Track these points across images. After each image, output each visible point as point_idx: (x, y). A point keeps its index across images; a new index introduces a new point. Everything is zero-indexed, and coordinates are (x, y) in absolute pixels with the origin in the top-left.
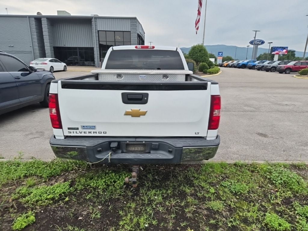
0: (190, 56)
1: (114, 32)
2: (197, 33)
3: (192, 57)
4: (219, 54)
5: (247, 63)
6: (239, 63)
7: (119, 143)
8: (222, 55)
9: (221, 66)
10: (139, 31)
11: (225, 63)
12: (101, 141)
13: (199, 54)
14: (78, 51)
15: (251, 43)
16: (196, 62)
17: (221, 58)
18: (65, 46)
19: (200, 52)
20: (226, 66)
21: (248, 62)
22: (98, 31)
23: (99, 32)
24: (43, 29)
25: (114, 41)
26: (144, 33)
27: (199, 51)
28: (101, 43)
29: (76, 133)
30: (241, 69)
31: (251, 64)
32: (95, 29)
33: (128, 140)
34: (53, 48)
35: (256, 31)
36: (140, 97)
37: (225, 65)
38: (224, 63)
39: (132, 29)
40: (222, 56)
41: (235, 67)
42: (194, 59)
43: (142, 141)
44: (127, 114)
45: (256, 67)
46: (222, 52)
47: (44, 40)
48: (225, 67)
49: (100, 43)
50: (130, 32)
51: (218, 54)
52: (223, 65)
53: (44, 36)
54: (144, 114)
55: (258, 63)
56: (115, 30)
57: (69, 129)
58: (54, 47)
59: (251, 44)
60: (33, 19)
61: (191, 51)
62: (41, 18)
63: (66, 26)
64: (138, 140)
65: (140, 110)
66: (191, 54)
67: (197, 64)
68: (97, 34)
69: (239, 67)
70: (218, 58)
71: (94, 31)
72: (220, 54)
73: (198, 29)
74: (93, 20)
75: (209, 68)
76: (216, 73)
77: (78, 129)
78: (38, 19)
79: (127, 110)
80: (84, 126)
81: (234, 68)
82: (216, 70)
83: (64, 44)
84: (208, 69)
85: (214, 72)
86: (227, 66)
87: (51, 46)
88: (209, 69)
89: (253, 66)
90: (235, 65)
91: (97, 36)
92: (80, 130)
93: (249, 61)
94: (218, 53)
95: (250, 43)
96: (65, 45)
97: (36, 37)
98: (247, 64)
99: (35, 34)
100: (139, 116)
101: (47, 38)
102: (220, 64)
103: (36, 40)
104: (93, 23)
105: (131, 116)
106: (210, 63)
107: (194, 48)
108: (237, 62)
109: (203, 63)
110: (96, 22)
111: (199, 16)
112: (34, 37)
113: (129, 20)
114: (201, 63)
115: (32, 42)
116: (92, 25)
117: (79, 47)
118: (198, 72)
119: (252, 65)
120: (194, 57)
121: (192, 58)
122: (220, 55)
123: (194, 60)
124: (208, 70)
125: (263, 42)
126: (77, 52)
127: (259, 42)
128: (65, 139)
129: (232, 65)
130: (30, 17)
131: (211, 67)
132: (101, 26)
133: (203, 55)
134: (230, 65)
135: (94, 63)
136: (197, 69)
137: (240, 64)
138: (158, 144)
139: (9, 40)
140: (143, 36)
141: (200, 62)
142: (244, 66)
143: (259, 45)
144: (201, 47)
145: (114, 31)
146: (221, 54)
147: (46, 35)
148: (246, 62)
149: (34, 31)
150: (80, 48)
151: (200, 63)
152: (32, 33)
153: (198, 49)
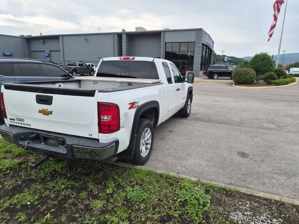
1: (179, 43)
2: (268, 41)
7: (38, 134)
10: (205, 41)
12: (26, 131)
13: (261, 63)
19: (263, 60)
22: (166, 43)
23: (167, 43)
24: (123, 43)
25: (179, 51)
26: (213, 42)
27: (261, 60)
29: (14, 123)
32: (163, 41)
33: (44, 134)
36: (46, 99)
39: (197, 40)
42: (255, 68)
43: (52, 136)
44: (40, 112)
47: (122, 52)
50: (195, 42)
54: (51, 113)
56: (180, 42)
57: (10, 119)
60: (116, 35)
61: (252, 60)
62: (122, 34)
63: (144, 39)
64: (50, 134)
65: (47, 109)
66: (252, 64)
68: (165, 46)
71: (162, 43)
73: (271, 36)
74: (162, 33)
75: (277, 78)
77: (14, 120)
78: (120, 35)
79: (40, 109)
80: (17, 119)
84: (275, 80)
91: (165, 47)
92: (16, 121)
97: (117, 50)
99: (117, 47)
100: (48, 114)
101: (125, 51)
103: (117, 52)
104: (162, 36)
105: (42, 114)
107: (256, 57)
110: (164, 35)
111: (275, 21)
113: (195, 31)
115: (114, 54)
116: (161, 37)
118: (261, 83)
120: (254, 66)
121: (253, 67)
123: (254, 70)
128: (9, 127)
130: (114, 34)
131: (282, 77)
132: (168, 38)
133: (266, 64)
136: (259, 79)
138: (62, 140)
139: (98, 52)
140: (211, 45)
144: (265, 56)
147: (124, 48)
149: (116, 45)
152: (115, 47)
153: (260, 57)
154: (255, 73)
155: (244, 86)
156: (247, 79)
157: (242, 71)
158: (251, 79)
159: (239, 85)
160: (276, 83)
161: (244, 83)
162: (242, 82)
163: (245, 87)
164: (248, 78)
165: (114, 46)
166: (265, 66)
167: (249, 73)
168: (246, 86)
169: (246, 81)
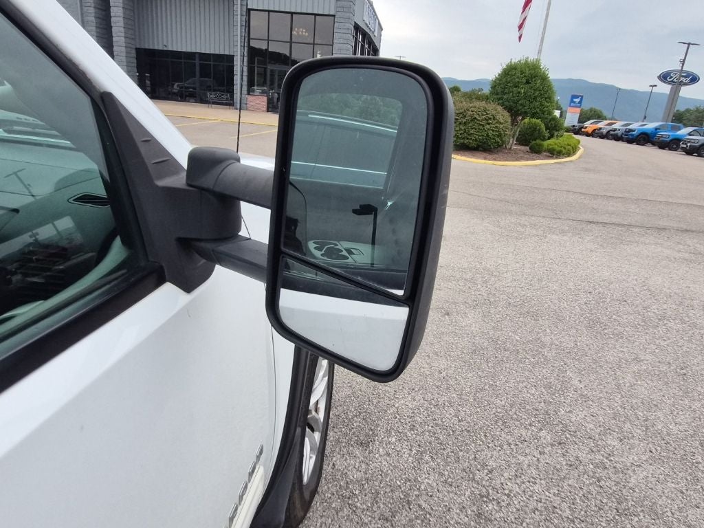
0: (492, 93)
3: (499, 99)
4: (572, 101)
5: (654, 130)
6: (630, 127)
8: (580, 102)
9: (578, 131)
10: (363, 20)
11: (589, 125)
13: (523, 91)
14: (197, 62)
15: (664, 77)
16: (511, 116)
17: (578, 110)
18: (165, 49)
19: (528, 82)
20: (590, 132)
21: (656, 129)
22: (249, 11)
23: (252, 12)
25: (289, 40)
26: (381, 28)
27: (524, 81)
28: (254, 44)
30: (634, 147)
31: (667, 134)
34: (134, 51)
35: (689, 44)
37: (590, 130)
38: (587, 124)
39: (339, 9)
40: (580, 107)
41: (617, 138)
42: (507, 103)
45: (685, 146)
46: (582, 97)
47: (111, 27)
48: (588, 135)
49: (251, 45)
50: (334, 16)
51: (569, 102)
52: (583, 130)
53: (113, 19)
55: (690, 134)
58: (138, 51)
59: (662, 81)
61: (500, 80)
66: (499, 90)
67: (514, 122)
68: (246, 19)
69: (630, 141)
70: (570, 109)
71: (238, 9)
72: (575, 100)
75: (547, 135)
76: (569, 155)
81: (613, 142)
82: (569, 145)
83: (165, 43)
84: (544, 140)
85: (564, 151)
86: (595, 134)
87: (130, 45)
88: (549, 138)
89: (671, 140)
90: (619, 133)
91: (245, 24)
93: (660, 126)
94: (569, 98)
95: (659, 77)
96: (166, 46)
97: (93, 19)
98: (656, 133)
101: (120, 24)
102: (574, 126)
103: (95, 29)
106: (552, 122)
108: (623, 126)
109: (534, 120)
112: (89, 18)
114: (527, 120)
117: (200, 54)
118: (514, 147)
119: (670, 138)
120: (505, 97)
121: (501, 101)
122: (575, 102)
123: (505, 109)
124: (546, 143)
125: (694, 79)
126: (194, 65)
127: (685, 77)
129: (595, 130)
131: (556, 133)
133: (537, 93)
134: (604, 131)
135: (232, 97)
136: (513, 137)
137: (634, 131)
140: (376, 34)
141: (525, 115)
142: (644, 139)
143: (686, 84)
144: (534, 69)
145: (292, 13)
146: (577, 100)
147: (118, 14)
148: (650, 126)
149: (89, 4)
150: (204, 56)
151: (523, 119)
152: (85, 9)
153: (522, 72)
154: (509, 120)
155: (478, 158)
156: (488, 135)
157: (475, 109)
158: (498, 136)
159: (466, 153)
160: (554, 150)
161: (478, 146)
162: (474, 144)
163: (483, 161)
164: (490, 133)
165: (81, 6)
166: (535, 99)
167: (494, 119)
168: (485, 159)
169: (485, 143)
